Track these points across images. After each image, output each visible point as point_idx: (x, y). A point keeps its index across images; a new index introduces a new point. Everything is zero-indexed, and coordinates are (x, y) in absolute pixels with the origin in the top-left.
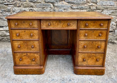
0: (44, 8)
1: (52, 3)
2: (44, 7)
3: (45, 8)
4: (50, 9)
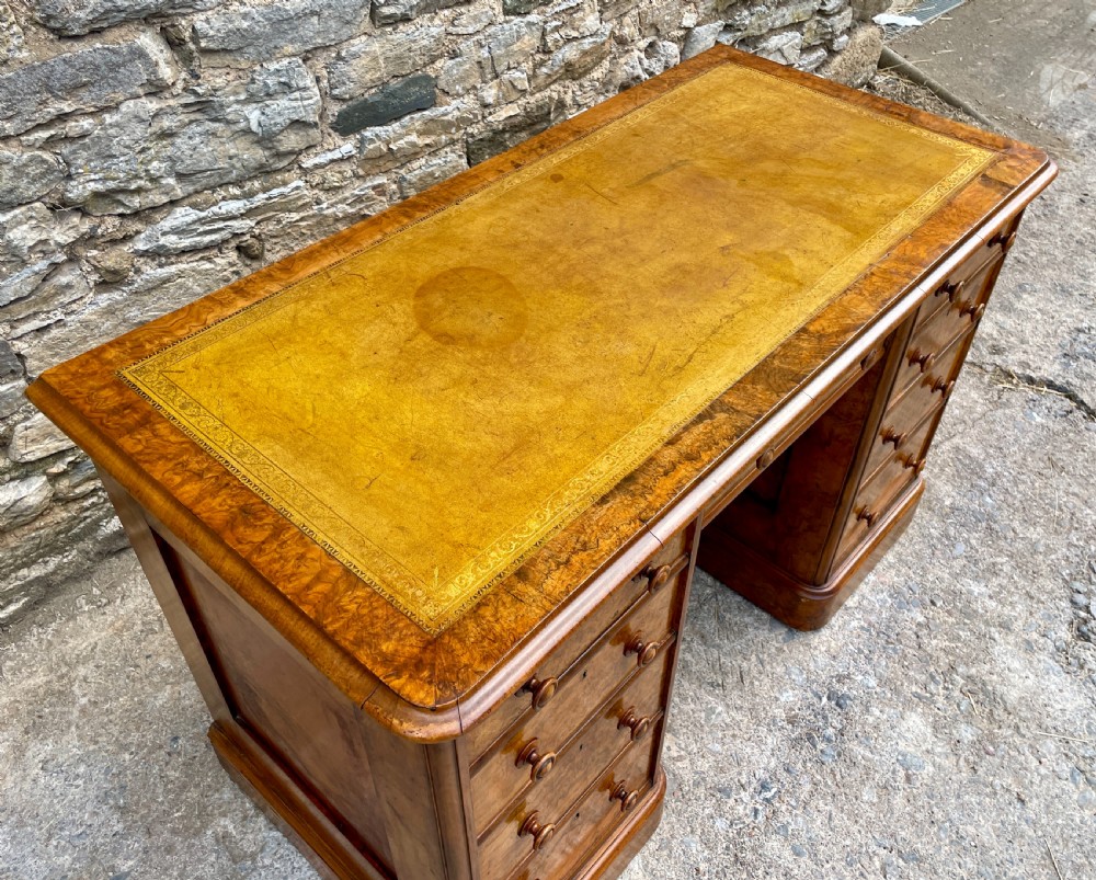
0: (63, 117)
1: (148, 18)
2: (66, 107)
3: (86, 123)
4: (153, 105)
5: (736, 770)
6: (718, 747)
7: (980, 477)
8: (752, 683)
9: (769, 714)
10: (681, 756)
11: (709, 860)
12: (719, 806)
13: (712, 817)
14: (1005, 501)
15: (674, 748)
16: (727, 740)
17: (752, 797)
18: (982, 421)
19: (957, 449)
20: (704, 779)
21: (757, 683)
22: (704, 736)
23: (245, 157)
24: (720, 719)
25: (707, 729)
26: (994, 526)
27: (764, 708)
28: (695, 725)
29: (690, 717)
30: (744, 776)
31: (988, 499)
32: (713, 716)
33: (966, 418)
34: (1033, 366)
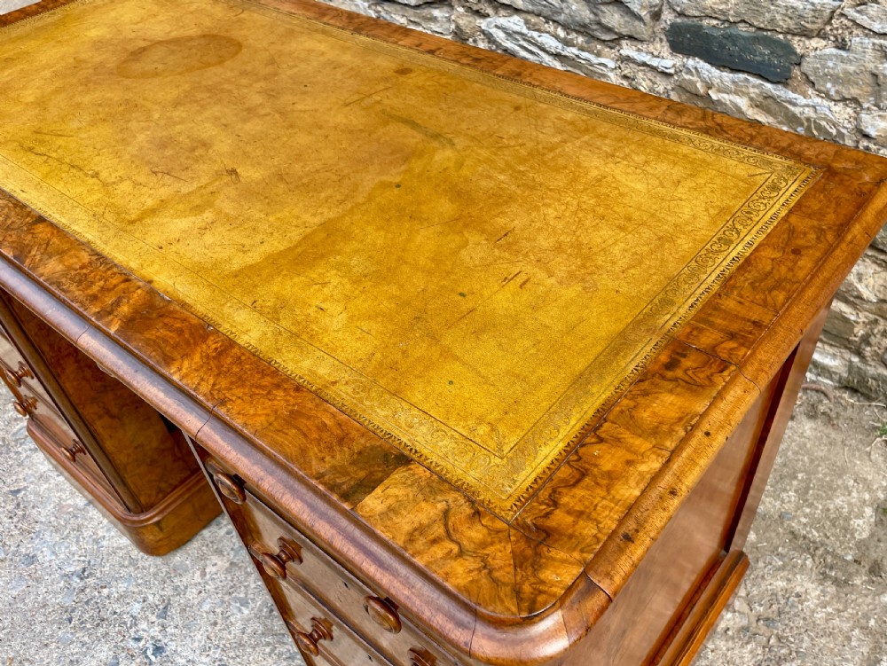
5: (180, 623)
6: (206, 607)
8: (268, 644)
9: (231, 661)
10: (205, 575)
11: (108, 597)
12: (154, 607)
13: (144, 601)
15: (214, 569)
16: (211, 616)
17: (153, 638)
20: (179, 594)
21: (268, 650)
22: (220, 595)
23: (574, 7)
24: (235, 611)
25: (227, 598)
27: (238, 656)
28: (232, 587)
29: (241, 583)
30: (173, 631)
32: (238, 605)
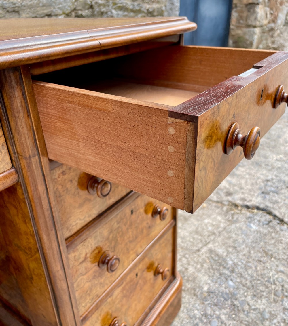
7: (225, 268)
14: (241, 282)
18: (224, 232)
19: (211, 251)
26: (236, 302)
31: (231, 283)
33: (215, 231)
34: (248, 199)
